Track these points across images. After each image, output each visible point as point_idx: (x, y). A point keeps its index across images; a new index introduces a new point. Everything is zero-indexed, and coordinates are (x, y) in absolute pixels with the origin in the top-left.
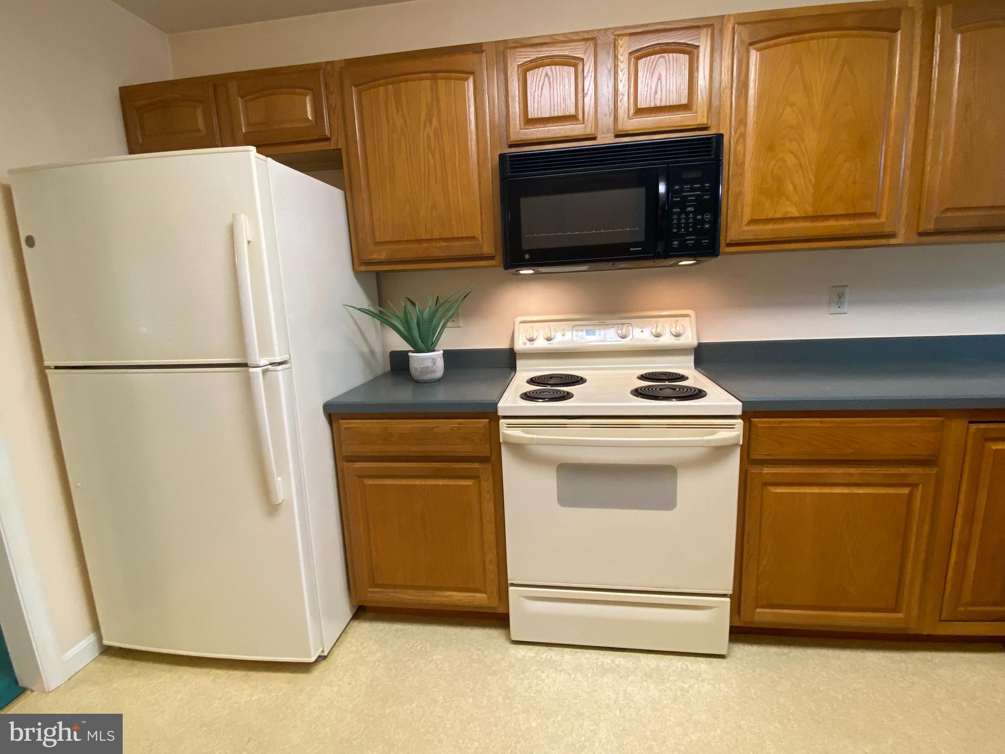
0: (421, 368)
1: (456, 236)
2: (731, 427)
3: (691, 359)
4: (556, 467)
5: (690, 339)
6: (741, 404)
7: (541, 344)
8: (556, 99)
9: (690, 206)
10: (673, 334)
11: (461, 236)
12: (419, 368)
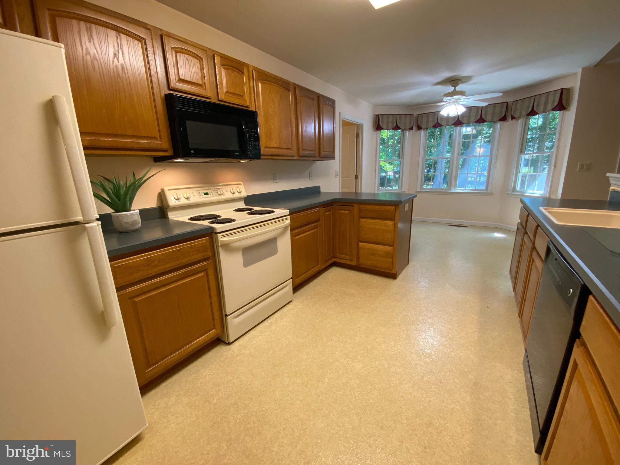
0: (131, 221)
1: (143, 135)
2: (287, 219)
3: (243, 202)
4: (242, 251)
5: (244, 194)
6: (289, 210)
7: (183, 201)
8: (192, 73)
9: (252, 138)
10: (238, 192)
11: (147, 136)
12: (130, 222)
